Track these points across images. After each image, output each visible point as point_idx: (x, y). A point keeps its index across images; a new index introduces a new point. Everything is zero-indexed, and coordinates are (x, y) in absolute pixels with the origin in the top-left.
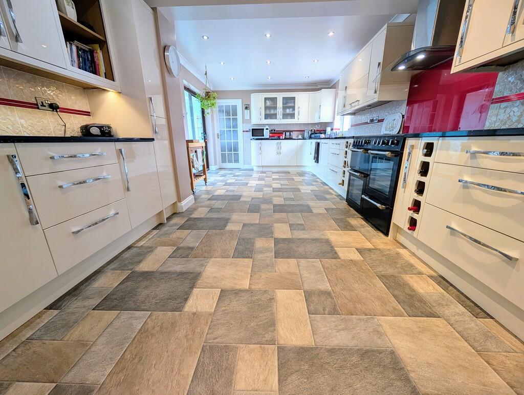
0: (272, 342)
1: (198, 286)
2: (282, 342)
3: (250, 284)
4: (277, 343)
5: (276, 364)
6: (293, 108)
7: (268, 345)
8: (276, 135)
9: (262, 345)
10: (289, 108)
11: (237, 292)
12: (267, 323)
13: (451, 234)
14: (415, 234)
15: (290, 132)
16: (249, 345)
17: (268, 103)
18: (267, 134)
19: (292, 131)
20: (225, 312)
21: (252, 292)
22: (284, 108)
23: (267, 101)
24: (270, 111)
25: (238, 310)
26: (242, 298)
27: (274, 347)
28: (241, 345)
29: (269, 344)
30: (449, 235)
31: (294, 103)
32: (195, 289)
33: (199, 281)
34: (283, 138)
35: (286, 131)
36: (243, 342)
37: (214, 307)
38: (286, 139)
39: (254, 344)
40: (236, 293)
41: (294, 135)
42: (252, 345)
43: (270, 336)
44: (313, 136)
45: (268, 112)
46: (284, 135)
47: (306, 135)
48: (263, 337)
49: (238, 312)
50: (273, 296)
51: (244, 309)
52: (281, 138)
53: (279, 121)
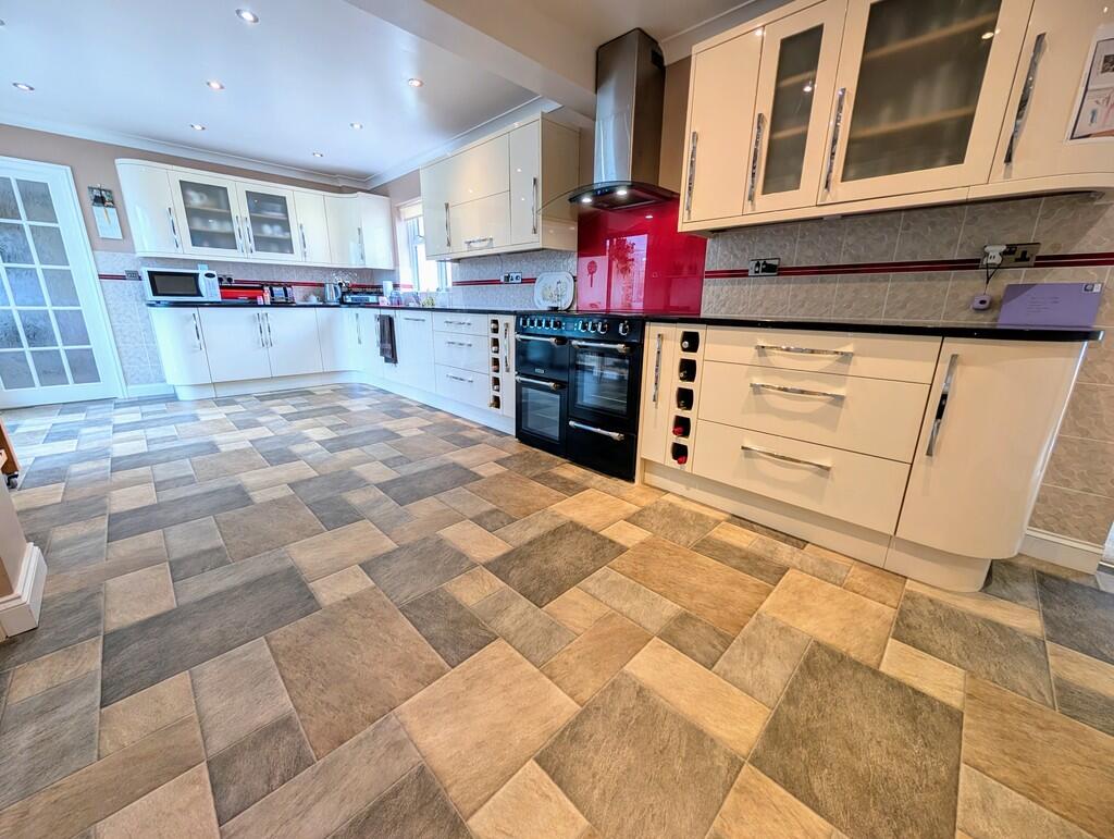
0: (735, 764)
1: (467, 808)
2: (744, 750)
3: (572, 696)
4: (742, 760)
5: (783, 792)
6: (285, 225)
7: (740, 775)
8: (241, 293)
9: (735, 785)
10: (272, 222)
11: (571, 733)
12: (689, 739)
13: (746, 456)
14: (687, 467)
15: (286, 286)
16: (723, 808)
17: (197, 200)
18: (210, 289)
19: (290, 285)
20: (609, 796)
21: (598, 709)
22: (257, 222)
23: (192, 194)
24: (206, 223)
25: (623, 768)
26: (599, 737)
27: (747, 768)
28: (715, 823)
29: (738, 772)
30: (743, 458)
31: (285, 211)
32: (471, 822)
33: (453, 793)
34: (268, 302)
35: (272, 285)
36: (711, 815)
37: (574, 810)
38: (274, 304)
39: (725, 797)
40: (574, 738)
41: (297, 294)
42: (726, 803)
43: (722, 758)
44: (349, 299)
45: (198, 225)
46: (267, 296)
47: (331, 297)
48: (718, 772)
49: (629, 770)
50: (635, 683)
51: (628, 753)
52: (260, 301)
53: (245, 256)
